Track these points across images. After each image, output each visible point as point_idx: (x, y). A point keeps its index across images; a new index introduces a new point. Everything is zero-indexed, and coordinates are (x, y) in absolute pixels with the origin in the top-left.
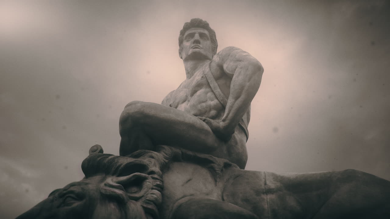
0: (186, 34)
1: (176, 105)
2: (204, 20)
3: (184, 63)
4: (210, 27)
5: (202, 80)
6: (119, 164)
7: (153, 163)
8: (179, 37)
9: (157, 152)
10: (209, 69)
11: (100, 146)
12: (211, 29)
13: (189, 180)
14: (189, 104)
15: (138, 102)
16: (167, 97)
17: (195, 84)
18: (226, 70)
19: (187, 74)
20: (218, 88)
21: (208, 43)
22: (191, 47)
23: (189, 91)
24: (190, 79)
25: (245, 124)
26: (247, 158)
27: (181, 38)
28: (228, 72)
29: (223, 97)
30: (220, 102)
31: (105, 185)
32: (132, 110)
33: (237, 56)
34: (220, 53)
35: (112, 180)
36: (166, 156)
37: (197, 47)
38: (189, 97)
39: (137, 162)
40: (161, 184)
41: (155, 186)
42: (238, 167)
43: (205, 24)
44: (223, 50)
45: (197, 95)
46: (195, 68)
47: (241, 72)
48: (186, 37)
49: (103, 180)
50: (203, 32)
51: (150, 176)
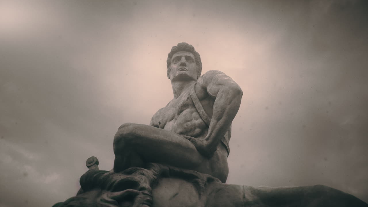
0: (174, 57)
1: (164, 122)
2: (189, 44)
3: (172, 83)
4: (195, 51)
5: (188, 100)
6: (114, 180)
7: (144, 180)
8: (167, 59)
9: (148, 169)
10: (194, 90)
11: (96, 158)
12: (196, 52)
13: (176, 194)
14: (176, 123)
15: (130, 124)
16: (156, 114)
17: (181, 104)
18: (209, 92)
19: (174, 93)
20: (202, 108)
21: (194, 65)
22: (178, 69)
23: (176, 110)
24: (177, 98)
25: (227, 142)
26: (228, 172)
27: (169, 60)
28: (211, 94)
29: (206, 117)
30: (204, 121)
31: (101, 200)
32: (125, 131)
33: (219, 80)
34: (204, 77)
35: (107, 196)
36: (156, 173)
37: (184, 69)
38: (176, 115)
39: (129, 179)
40: (151, 199)
41: (145, 201)
42: (220, 181)
43: (191, 48)
44: (207, 74)
45: (183, 114)
46: (181, 89)
47: (222, 95)
48: (174, 59)
49: (99, 195)
50: (189, 56)
51: (141, 191)
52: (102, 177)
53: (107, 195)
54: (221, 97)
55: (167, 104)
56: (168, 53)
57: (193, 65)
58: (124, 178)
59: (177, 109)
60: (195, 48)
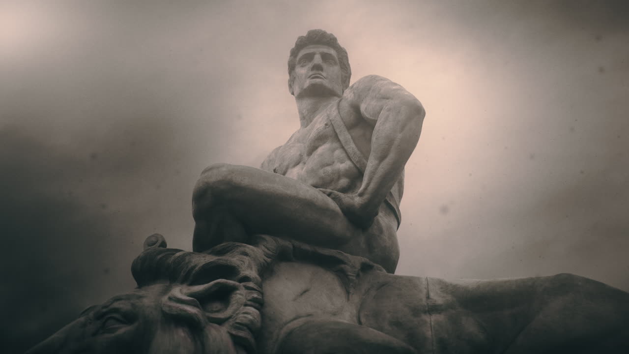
0: (300, 54)
1: (284, 169)
5: (325, 129)
6: (192, 265)
7: (247, 263)
9: (254, 246)
10: (337, 111)
11: (162, 236)
13: (305, 292)
14: (305, 168)
15: (223, 165)
17: (314, 135)
18: (365, 113)
19: (301, 119)
20: (352, 141)
22: (308, 76)
24: (306, 127)
25: (395, 201)
26: (399, 255)
27: (291, 61)
28: (368, 116)
29: (359, 157)
30: (355, 165)
31: (170, 299)
32: (214, 178)
33: (382, 91)
34: (355, 87)
36: (268, 251)
37: (319, 75)
38: (305, 157)
39: (221, 261)
40: (260, 297)
41: (250, 300)
42: (384, 270)
43: (331, 39)
44: (359, 82)
45: (318, 153)
46: (314, 111)
47: (388, 116)
48: (300, 59)
49: (166, 291)
50: (327, 52)
51: (242, 284)
52: (171, 260)
53: (181, 290)
54: (387, 118)
55: (288, 139)
56: (291, 48)
57: (335, 69)
58: (212, 260)
59: (306, 146)
60: (338, 39)
